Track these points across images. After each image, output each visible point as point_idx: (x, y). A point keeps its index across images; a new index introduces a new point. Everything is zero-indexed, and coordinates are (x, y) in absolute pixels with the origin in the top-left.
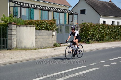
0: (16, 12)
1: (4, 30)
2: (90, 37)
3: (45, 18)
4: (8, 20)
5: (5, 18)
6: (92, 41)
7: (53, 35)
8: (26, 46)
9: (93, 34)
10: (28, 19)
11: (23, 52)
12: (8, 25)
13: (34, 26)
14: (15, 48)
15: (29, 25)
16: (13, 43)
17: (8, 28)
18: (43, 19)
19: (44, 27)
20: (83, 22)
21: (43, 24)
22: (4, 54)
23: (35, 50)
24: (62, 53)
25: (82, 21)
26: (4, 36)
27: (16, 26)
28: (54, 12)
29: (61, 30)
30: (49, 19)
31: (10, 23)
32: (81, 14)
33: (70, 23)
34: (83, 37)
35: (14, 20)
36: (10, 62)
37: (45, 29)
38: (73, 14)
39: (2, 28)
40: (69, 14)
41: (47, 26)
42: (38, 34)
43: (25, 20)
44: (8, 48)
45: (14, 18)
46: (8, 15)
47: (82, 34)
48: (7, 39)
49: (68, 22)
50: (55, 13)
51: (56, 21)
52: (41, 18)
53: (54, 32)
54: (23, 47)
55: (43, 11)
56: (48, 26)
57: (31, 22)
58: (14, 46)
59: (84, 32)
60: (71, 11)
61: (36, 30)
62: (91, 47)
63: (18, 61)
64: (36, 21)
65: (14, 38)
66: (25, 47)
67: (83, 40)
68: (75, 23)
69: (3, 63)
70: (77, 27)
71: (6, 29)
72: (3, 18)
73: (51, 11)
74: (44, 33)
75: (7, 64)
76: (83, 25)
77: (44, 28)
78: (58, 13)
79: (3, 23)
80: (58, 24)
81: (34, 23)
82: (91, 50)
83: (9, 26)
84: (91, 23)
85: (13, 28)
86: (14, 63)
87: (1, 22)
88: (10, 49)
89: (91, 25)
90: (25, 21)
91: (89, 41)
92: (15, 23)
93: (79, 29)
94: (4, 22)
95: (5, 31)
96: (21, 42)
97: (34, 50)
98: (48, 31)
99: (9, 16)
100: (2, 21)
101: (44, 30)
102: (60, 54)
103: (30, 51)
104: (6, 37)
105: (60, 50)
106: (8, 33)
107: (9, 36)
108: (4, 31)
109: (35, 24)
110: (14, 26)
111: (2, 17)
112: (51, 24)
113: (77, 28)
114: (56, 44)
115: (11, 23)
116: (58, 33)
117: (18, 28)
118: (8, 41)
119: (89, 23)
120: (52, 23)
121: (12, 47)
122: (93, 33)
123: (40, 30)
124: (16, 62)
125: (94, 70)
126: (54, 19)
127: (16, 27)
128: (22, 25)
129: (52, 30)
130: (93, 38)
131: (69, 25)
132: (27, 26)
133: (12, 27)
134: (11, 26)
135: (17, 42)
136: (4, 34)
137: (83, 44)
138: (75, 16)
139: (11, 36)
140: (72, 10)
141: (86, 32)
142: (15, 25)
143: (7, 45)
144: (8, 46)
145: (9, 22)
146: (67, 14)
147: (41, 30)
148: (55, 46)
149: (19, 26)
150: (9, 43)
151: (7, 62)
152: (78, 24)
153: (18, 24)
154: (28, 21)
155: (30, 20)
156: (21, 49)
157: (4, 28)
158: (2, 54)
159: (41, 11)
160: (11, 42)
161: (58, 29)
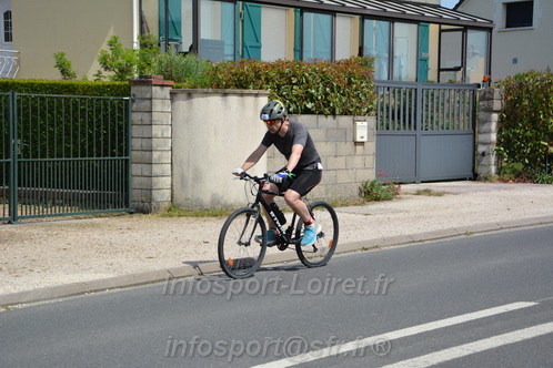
0: (170, 25)
1: (113, 114)
3: (315, 51)
4: (132, 65)
5: (116, 51)
7: (359, 140)
8: (220, 194)
10: (231, 58)
11: (207, 224)
12: (134, 90)
13: (261, 91)
14: (167, 205)
15: (237, 87)
16: (155, 179)
17: (135, 106)
18: (309, 55)
19: (311, 98)
20: (521, 69)
21: (307, 82)
22: (115, 237)
24: (407, 233)
25: (515, 61)
26: (113, 148)
27: (171, 93)
28: (364, 17)
29: (401, 114)
30: (338, 58)
31: (145, 81)
32: (507, 27)
33: (446, 77)
34: (520, 148)
35: (161, 62)
36: (142, 275)
37: (318, 107)
38: (465, 29)
39: (106, 105)
40: (443, 27)
41: (326, 94)
43: (214, 65)
44: (131, 204)
45: (162, 55)
46: (135, 40)
47: (514, 134)
48: (127, 161)
49: (440, 70)
50: (367, 22)
51: (376, 66)
52: (298, 53)
53: (365, 124)
54: (206, 199)
55: (305, 14)
56: (333, 91)
57: (243, 74)
58: (162, 195)
59: (521, 121)
60: (454, 9)
63: (181, 270)
64: (273, 67)
65: (162, 156)
66: (215, 201)
67: (519, 166)
68: (475, 73)
69: (112, 279)
70: (483, 98)
71: (120, 110)
72: (110, 52)
73: (350, 13)
75: (131, 286)
76: (521, 85)
77: (309, 105)
78: (385, 24)
79: (108, 77)
80: (384, 82)
81: (258, 77)
83: (138, 95)
85: (157, 105)
86: (164, 279)
87: (99, 72)
88: (144, 211)
90: (216, 69)
91: (550, 172)
92: (166, 78)
93: (497, 105)
94: (112, 74)
95: (120, 119)
96: (198, 177)
98: (330, 118)
99: (136, 46)
100: (106, 68)
101: (313, 113)
102: (392, 239)
104: (124, 150)
105: (392, 216)
106: (135, 131)
107: (135, 143)
108: (113, 120)
109: (267, 80)
110: (161, 93)
111: (105, 47)
112: (350, 83)
113: (485, 103)
114: (372, 184)
115: (146, 77)
116: (381, 129)
117: (182, 103)
118: (135, 169)
120: (351, 75)
121: (150, 200)
124: (172, 276)
126: (365, 54)
127: (172, 100)
128: (199, 89)
129: (351, 114)
131: (444, 85)
132: (225, 94)
133: (151, 99)
134: (148, 96)
135: (175, 176)
136: (113, 134)
137: (520, 185)
138: (476, 39)
139: (145, 142)
140: (457, 6)
141: (534, 122)
142: (168, 90)
143: (127, 190)
144: (135, 195)
145: (136, 76)
147: (296, 112)
148: (370, 194)
149: (184, 96)
150: (135, 182)
151: (130, 276)
152: (493, 80)
153: (179, 85)
154: (232, 68)
155: (242, 63)
156: (197, 209)
157: (113, 107)
158: (106, 237)
159: (298, 14)
160: (146, 173)
161: (382, 110)
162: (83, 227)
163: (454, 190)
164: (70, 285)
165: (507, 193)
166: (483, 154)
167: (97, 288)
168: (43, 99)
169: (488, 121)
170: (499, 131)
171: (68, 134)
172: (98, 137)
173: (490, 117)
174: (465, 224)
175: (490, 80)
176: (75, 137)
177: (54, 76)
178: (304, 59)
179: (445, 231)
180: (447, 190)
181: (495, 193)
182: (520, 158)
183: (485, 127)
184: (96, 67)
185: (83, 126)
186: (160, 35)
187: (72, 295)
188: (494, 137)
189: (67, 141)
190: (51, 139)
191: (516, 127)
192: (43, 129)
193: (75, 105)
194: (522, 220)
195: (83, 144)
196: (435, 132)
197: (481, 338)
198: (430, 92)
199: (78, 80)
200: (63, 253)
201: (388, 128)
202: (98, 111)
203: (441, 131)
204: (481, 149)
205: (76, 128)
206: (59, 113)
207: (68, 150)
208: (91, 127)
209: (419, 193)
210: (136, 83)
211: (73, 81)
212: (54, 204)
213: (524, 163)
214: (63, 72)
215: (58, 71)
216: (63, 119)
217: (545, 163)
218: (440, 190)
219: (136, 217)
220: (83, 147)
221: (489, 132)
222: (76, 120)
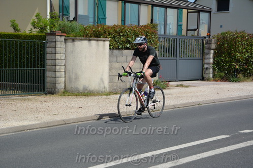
0: (65, 8)
1: (38, 49)
2: (240, 66)
3: (131, 21)
4: (46, 26)
5: (39, 20)
6: (244, 76)
8: (87, 86)
9: (247, 60)
10: (92, 24)
11: (81, 99)
12: (48, 38)
13: (106, 39)
14: (63, 90)
15: (95, 37)
16: (57, 79)
17: (48, 45)
18: (128, 23)
19: (129, 42)
20: (224, 30)
21: (127, 35)
22: (38, 105)
23: (107, 95)
24: (172, 104)
25: (221, 26)
26: (38, 64)
27: (65, 39)
28: (153, 5)
29: (170, 50)
30: (142, 24)
31: (53, 34)
32: (218, 11)
33: (190, 33)
34: (223, 66)
35: (60, 25)
36: (51, 122)
37: (132, 46)
38: (199, 11)
39: (34, 44)
40: (189, 11)
42: (115, 59)
43: (85, 27)
44: (46, 90)
45: (60, 22)
46: (48, 14)
47: (221, 59)
48: (44, 70)
49: (187, 30)
50: (154, 8)
51: (159, 28)
52: (123, 22)
54: (81, 88)
55: (127, 4)
57: (98, 31)
58: (60, 86)
59: (224, 54)
60: (194, 3)
61: (110, 49)
62: (242, 89)
63: (69, 120)
64: (112, 28)
65: (60, 68)
66: (85, 89)
67: (223, 74)
68: (203, 32)
69: (35, 124)
70: (207, 43)
71: (41, 47)
72: (36, 20)
73: (147, 4)
74: (128, 57)
75: (46, 127)
76: (224, 38)
77: (128, 46)
78: (163, 9)
79: (35, 32)
80: (162, 35)
81: (105, 33)
82: (241, 98)
83: (50, 40)
84: (243, 32)
85: (59, 45)
86: (61, 125)
87: (31, 29)
88: (52, 93)
89: (243, 37)
90: (86, 29)
91: (236, 77)
92: (63, 32)
93: (213, 46)
94: (38, 30)
95: (41, 51)
96: (77, 78)
97: (105, 97)
99: (48, 17)
100: (35, 28)
101: (130, 49)
102: (166, 107)
103: (97, 97)
104: (43, 65)
106: (48, 56)
107: (48, 62)
108: (38, 51)
109: (109, 34)
110: (60, 39)
111: (34, 18)
112: (147, 36)
113: (208, 45)
114: (157, 82)
115: (53, 32)
116: (161, 57)
117: (70, 44)
118: (48, 74)
119: (238, 31)
120: (147, 32)
121: (55, 88)
122: (248, 56)
123: (119, 49)
124: (65, 123)
125: (248, 147)
126: (154, 22)
127: (65, 42)
128: (78, 38)
130: (246, 70)
131: (189, 37)
132: (90, 40)
133: (55, 42)
134: (54, 40)
135: (66, 77)
136: (38, 58)
137: (223, 82)
138: (204, 16)
139: (53, 62)
140: (195, 1)
141: (230, 54)
142: (63, 38)
143: (44, 83)
144: (48, 85)
145: (49, 31)
146: (185, 11)
147: (122, 49)
149: (71, 40)
150: (48, 80)
151: (45, 123)
152: (211, 35)
153: (69, 35)
154: (93, 28)
155: (98, 25)
156: (76, 93)
157: (38, 45)
158: (35, 105)
159: (123, 4)
160: (53, 76)
161: (161, 48)
162: (24, 100)
163: (193, 85)
164: (17, 127)
165: (217, 86)
166: (207, 68)
167: (30, 128)
168: (5, 41)
169: (209, 54)
170: (214, 58)
171: (17, 57)
172: (31, 58)
173: (210, 52)
174: (199, 100)
175: (210, 35)
176: (20, 59)
177: (11, 31)
178: (126, 24)
179: (190, 103)
180: (190, 85)
181: (212, 86)
182: (223, 70)
183: (208, 56)
184: (30, 27)
185: (24, 54)
186: (60, 13)
187: (19, 131)
188: (211, 61)
189: (17, 61)
190: (9, 60)
191: (221, 56)
192: (5, 55)
193: (20, 44)
194: (224, 99)
195: (24, 62)
196: (185, 58)
197: (205, 152)
198: (183, 40)
199: (22, 32)
200: (15, 112)
201: (164, 56)
202: (31, 47)
203: (188, 58)
204: (206, 66)
205: (21, 55)
206: (13, 48)
207: (17, 64)
208: (28, 54)
209: (177, 86)
210: (48, 34)
211: (19, 33)
212: (10, 89)
213: (225, 73)
214: (14, 29)
215: (12, 28)
216: (14, 51)
217: (234, 73)
218: (187, 84)
219: (48, 96)
220: (24, 64)
221: (210, 58)
222: (21, 51)
